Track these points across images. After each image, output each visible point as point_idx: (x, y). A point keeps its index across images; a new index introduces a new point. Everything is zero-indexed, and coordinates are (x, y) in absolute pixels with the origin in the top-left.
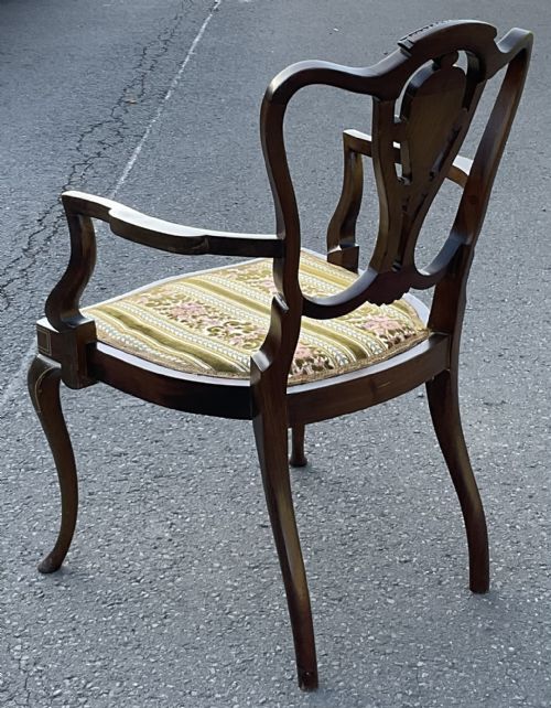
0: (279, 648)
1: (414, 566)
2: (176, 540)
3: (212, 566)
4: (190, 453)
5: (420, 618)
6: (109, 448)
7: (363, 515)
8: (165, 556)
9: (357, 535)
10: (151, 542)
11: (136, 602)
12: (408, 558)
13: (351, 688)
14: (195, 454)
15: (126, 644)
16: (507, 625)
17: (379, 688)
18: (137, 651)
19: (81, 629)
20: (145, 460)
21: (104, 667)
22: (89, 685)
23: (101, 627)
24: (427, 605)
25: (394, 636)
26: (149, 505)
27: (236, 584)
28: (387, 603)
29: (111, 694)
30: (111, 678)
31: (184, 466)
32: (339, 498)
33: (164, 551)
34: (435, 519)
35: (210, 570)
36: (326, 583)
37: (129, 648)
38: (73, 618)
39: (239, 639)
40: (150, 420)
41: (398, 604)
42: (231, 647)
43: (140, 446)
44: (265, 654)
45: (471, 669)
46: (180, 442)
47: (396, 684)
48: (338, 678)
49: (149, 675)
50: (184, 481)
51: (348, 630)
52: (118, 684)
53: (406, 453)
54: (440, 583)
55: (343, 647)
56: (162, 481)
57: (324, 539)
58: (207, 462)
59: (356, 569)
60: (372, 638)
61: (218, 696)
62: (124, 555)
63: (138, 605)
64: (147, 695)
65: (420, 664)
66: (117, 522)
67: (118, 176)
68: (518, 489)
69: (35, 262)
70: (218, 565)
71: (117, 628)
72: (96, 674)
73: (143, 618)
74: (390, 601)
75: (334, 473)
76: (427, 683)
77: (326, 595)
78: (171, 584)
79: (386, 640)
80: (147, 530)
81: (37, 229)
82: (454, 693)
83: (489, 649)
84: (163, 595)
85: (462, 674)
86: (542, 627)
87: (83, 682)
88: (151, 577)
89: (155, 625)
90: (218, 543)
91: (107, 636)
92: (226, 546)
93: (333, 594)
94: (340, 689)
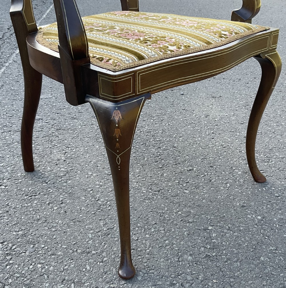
1: (195, 172)
2: (68, 161)
3: (87, 174)
4: (75, 119)
7: (164, 147)
8: (62, 169)
10: (54, 162)
11: (45, 195)
12: (191, 168)
13: (173, 244)
14: (77, 119)
16: (253, 204)
18: (45, 224)
19: (12, 211)
20: (52, 122)
21: (24, 235)
22: (14, 247)
23: (24, 210)
24: (206, 193)
25: (192, 212)
26: (53, 143)
27: (101, 184)
28: (184, 193)
29: (27, 253)
30: (28, 242)
31: (72, 125)
32: (150, 139)
33: (62, 166)
34: (201, 149)
35: (87, 176)
36: (150, 182)
37: (39, 222)
38: (8, 205)
39: (104, 216)
40: (54, 104)
41: (191, 193)
42: (100, 220)
43: (49, 116)
45: (240, 230)
46: (69, 114)
47: (199, 241)
48: (165, 238)
49: (51, 239)
50: (72, 131)
51: (166, 209)
52: (32, 246)
55: (165, 219)
56: (61, 131)
57: (146, 159)
58: (83, 123)
59: (165, 175)
60: (180, 213)
61: (93, 252)
64: (50, 253)
65: (210, 228)
67: (43, 15)
68: (238, 134)
69: (4, 43)
70: (90, 173)
71: (33, 210)
72: (19, 240)
73: (49, 204)
75: (147, 127)
76: (217, 239)
77: (151, 189)
78: (65, 184)
79: (188, 214)
80: (52, 156)
81: (7, 31)
82: (234, 246)
83: (247, 218)
84: (60, 190)
85: (236, 234)
86: (272, 205)
87: (10, 245)
88: (54, 181)
89: (55, 208)
90: (91, 162)
91: (27, 215)
92: (95, 163)
93: (154, 188)
94: (166, 246)
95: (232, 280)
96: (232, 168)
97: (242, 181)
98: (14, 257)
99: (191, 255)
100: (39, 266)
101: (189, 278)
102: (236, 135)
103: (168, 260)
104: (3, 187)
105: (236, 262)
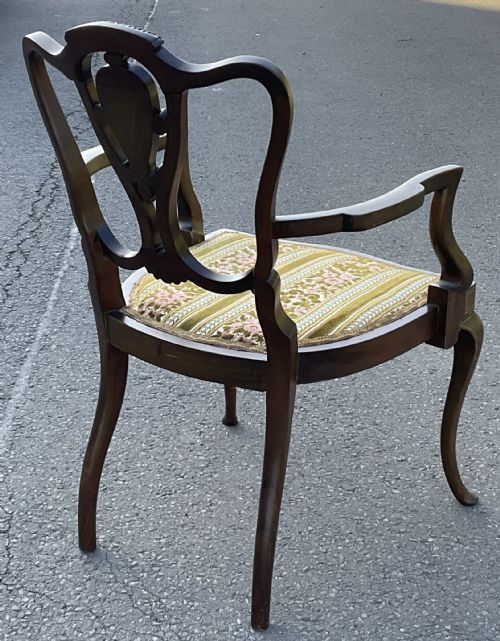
0: (310, 528)
1: (410, 464)
2: (207, 445)
3: (241, 465)
5: (423, 505)
6: (135, 372)
7: (359, 425)
8: (201, 458)
9: (357, 440)
10: (186, 446)
11: (184, 493)
12: (403, 458)
13: (377, 558)
15: (183, 526)
17: (400, 558)
18: (193, 531)
19: (142, 514)
21: (168, 544)
22: (159, 558)
23: (159, 512)
24: (427, 494)
25: (404, 518)
26: (178, 418)
28: (393, 493)
29: (179, 565)
30: (177, 552)
32: (336, 411)
33: (199, 453)
34: (420, 427)
35: (240, 468)
36: (339, 478)
37: (186, 528)
38: (135, 506)
41: (402, 494)
44: (300, 533)
45: (474, 544)
47: (414, 556)
48: (365, 551)
49: (207, 549)
50: (204, 398)
51: (365, 514)
52: (183, 556)
53: (385, 376)
54: (434, 477)
55: (364, 528)
56: (185, 398)
57: (330, 443)
59: (362, 467)
60: (386, 520)
62: (166, 456)
63: (186, 495)
64: (208, 565)
65: (430, 540)
66: (154, 430)
68: (485, 403)
70: (246, 464)
71: (173, 513)
72: (164, 549)
73: (193, 505)
74: (395, 491)
76: (439, 554)
77: (341, 487)
78: (209, 479)
79: (399, 522)
80: (181, 437)
81: (37, 198)
82: (464, 563)
83: (486, 528)
84: (206, 487)
85: (468, 547)
87: (154, 555)
88: (192, 474)
89: (204, 511)
90: (242, 447)
91: (166, 519)
92: (249, 449)
93: (346, 486)
94: (367, 560)
95: (456, 599)
96: (470, 458)
97: (484, 477)
98: (163, 568)
99: (402, 571)
100: (198, 579)
101: (399, 596)
102: (482, 405)
103: (370, 577)
104: (121, 482)
105: (465, 580)
